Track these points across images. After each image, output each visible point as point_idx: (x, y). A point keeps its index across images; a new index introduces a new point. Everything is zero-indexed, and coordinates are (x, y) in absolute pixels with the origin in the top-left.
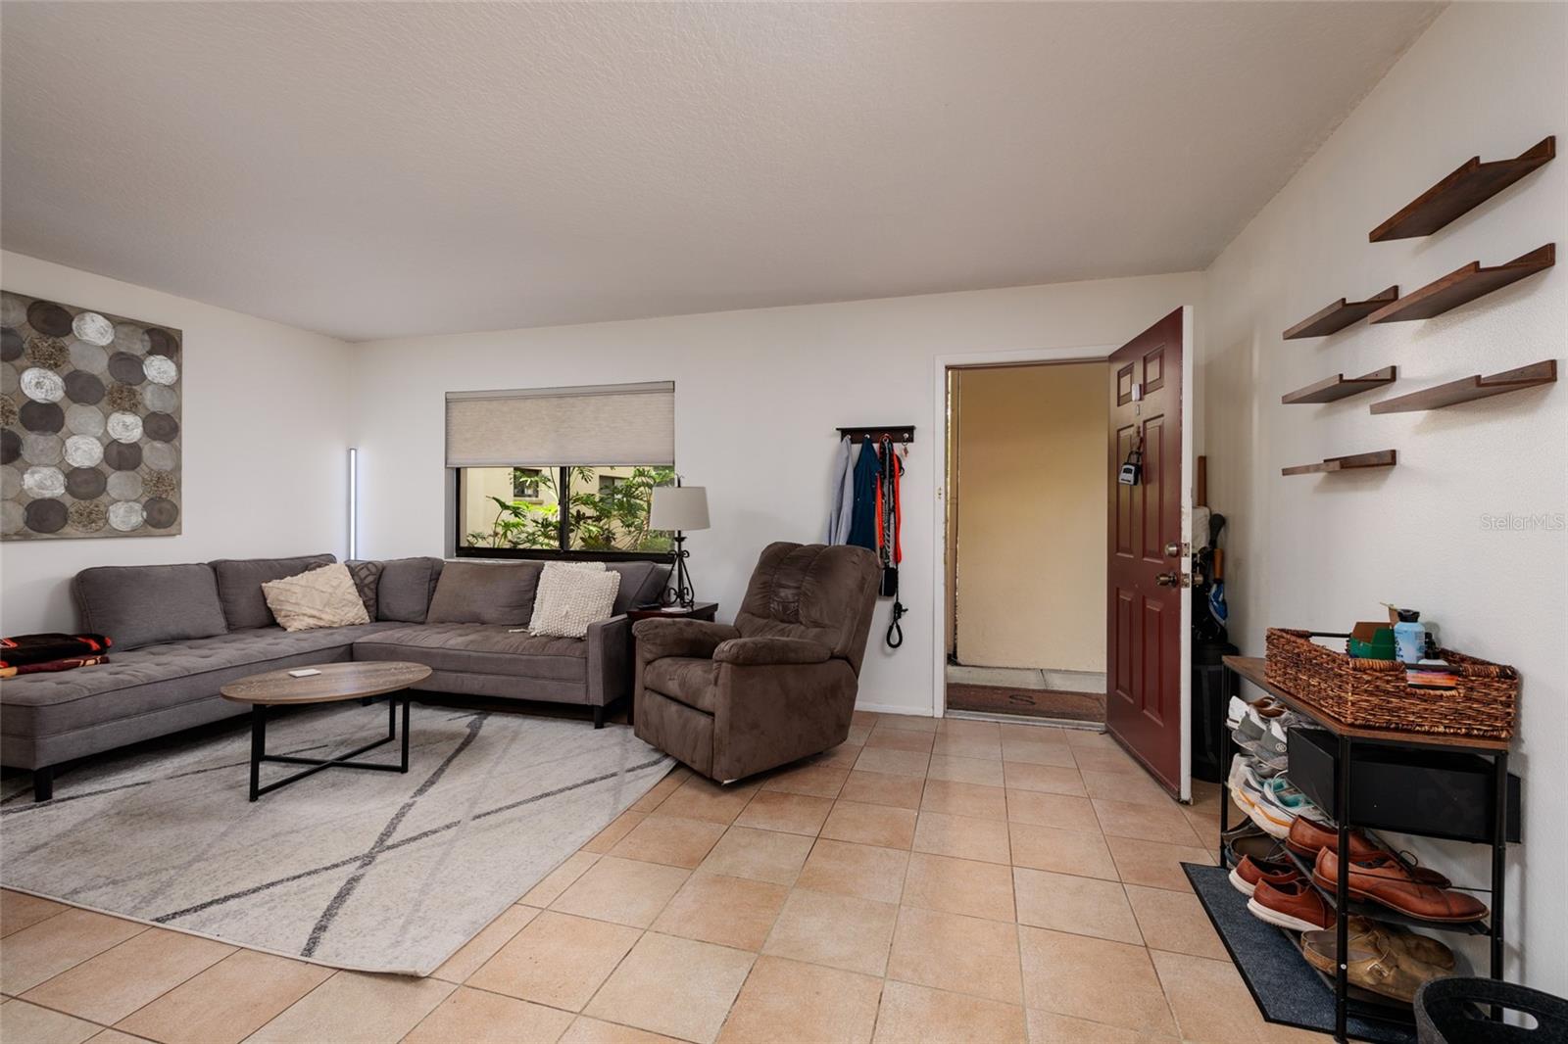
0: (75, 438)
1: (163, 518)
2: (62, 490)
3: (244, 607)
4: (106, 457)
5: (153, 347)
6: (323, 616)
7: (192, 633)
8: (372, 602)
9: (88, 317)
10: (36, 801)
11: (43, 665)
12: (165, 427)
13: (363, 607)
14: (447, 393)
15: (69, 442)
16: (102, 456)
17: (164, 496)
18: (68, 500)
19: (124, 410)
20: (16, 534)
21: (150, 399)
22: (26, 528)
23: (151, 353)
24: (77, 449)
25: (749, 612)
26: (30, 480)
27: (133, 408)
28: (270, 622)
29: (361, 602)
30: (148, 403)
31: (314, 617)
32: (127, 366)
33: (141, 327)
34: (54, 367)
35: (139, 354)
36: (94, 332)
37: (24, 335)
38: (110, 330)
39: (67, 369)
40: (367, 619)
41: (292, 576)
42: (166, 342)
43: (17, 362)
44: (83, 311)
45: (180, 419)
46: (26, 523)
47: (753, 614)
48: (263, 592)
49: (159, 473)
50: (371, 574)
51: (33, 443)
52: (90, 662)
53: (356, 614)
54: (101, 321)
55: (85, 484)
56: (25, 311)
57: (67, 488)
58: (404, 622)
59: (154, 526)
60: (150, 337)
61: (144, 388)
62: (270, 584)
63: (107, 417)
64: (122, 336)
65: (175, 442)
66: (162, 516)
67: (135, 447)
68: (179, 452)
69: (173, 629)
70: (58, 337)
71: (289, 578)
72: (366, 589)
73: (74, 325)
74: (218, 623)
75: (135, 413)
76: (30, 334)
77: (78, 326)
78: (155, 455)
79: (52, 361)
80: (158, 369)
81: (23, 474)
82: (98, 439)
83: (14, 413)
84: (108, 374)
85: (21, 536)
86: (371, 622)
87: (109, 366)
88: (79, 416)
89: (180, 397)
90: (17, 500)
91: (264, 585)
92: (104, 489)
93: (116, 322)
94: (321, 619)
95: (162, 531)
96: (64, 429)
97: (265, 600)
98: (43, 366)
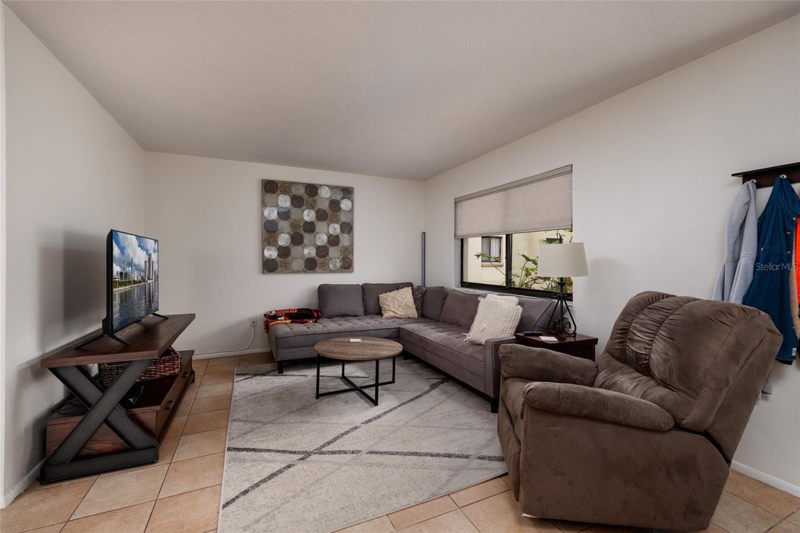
0: (319, 235)
1: (347, 266)
2: (315, 254)
3: (371, 304)
4: (329, 241)
5: (344, 196)
6: (398, 312)
7: (350, 314)
8: (419, 307)
9: (323, 187)
10: (279, 373)
11: (298, 321)
12: (348, 228)
13: (415, 310)
14: (455, 199)
15: (317, 236)
16: (327, 241)
17: (347, 256)
18: (317, 258)
19: (334, 222)
20: (302, 271)
21: (343, 218)
22: (305, 269)
23: (343, 198)
24: (320, 238)
25: (609, 353)
26: (306, 251)
27: (337, 222)
28: (379, 312)
29: (414, 307)
30: (342, 219)
31: (394, 312)
32: (335, 205)
33: (339, 189)
34: (313, 208)
35: (338, 199)
36: (325, 193)
37: (304, 197)
38: (330, 192)
39: (316, 208)
40: (416, 316)
41: (390, 292)
42: (347, 192)
43: (302, 208)
44: (321, 185)
45: (353, 224)
46: (305, 267)
47: (613, 356)
48: (378, 298)
49: (346, 247)
50: (421, 293)
51: (307, 237)
52: (311, 321)
53: (412, 313)
54: (327, 188)
55: (322, 251)
56: (304, 189)
57: (317, 254)
58: (431, 319)
59: (344, 268)
60: (342, 191)
61: (340, 213)
62: (381, 295)
63: (329, 225)
64: (333, 193)
65: (351, 234)
66: (347, 265)
67: (337, 236)
68: (352, 238)
69: (343, 311)
70: (313, 197)
71: (389, 293)
72: (417, 301)
73: (319, 192)
74: (360, 310)
75: (338, 223)
76: (306, 197)
77: (320, 192)
78: (344, 240)
79: (311, 207)
80: (345, 204)
81: (304, 248)
82: (326, 234)
83: (301, 226)
84: (329, 209)
85: (304, 272)
86: (418, 317)
87: (329, 205)
88: (321, 226)
89: (353, 215)
90: (302, 258)
91: (379, 295)
92: (328, 254)
93: (332, 188)
94: (396, 313)
95: (347, 270)
96: (316, 231)
97: (379, 302)
98: (309, 209)
